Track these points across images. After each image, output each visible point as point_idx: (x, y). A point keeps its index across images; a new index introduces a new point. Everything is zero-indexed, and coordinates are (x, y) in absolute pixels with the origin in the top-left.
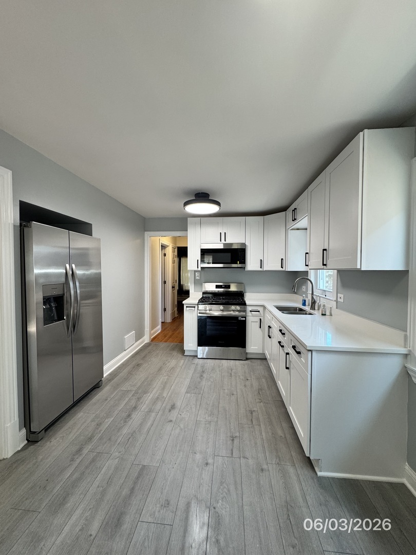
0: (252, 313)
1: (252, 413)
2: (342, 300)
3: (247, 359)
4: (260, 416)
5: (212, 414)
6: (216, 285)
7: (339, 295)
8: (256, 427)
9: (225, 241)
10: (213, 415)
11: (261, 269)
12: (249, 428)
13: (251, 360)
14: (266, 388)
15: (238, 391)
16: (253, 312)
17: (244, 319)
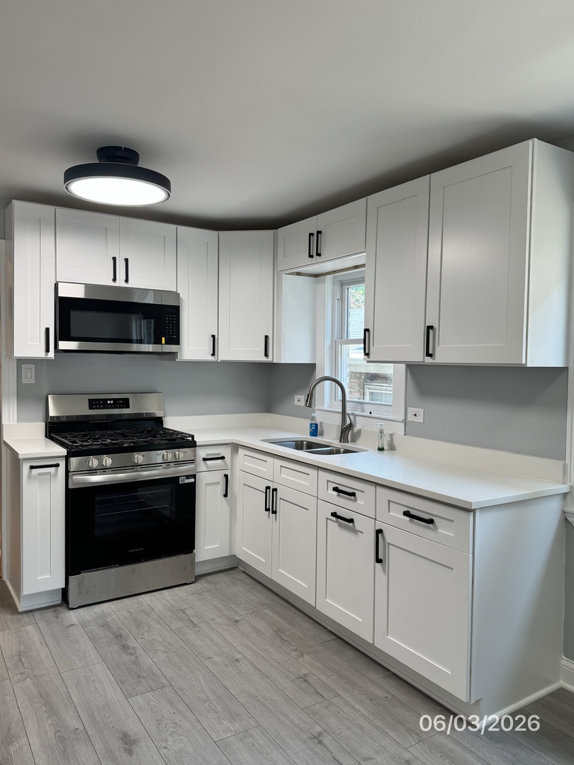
0: (207, 465)
1: (305, 681)
2: (420, 419)
3: (198, 578)
4: (324, 678)
5: (233, 717)
6: (90, 401)
7: (411, 410)
8: (334, 700)
9: (127, 281)
10: (238, 715)
11: (212, 358)
12: (327, 708)
13: (209, 578)
14: (286, 625)
15: (240, 648)
16: (208, 462)
17: (192, 480)
